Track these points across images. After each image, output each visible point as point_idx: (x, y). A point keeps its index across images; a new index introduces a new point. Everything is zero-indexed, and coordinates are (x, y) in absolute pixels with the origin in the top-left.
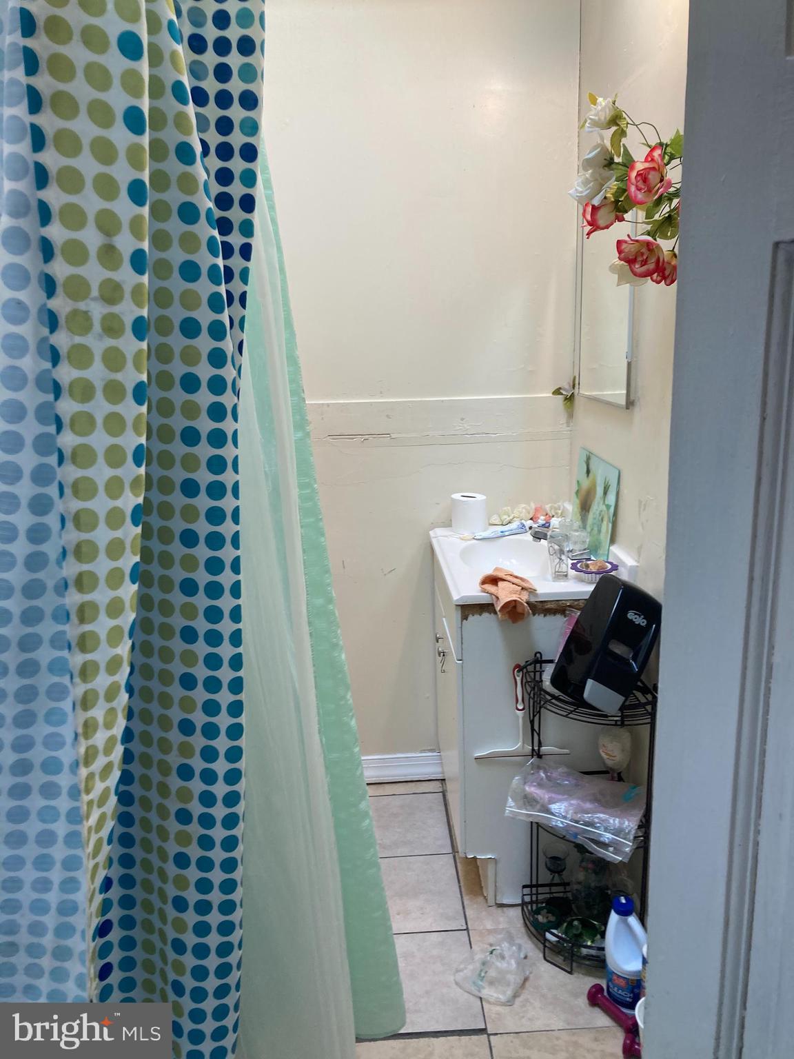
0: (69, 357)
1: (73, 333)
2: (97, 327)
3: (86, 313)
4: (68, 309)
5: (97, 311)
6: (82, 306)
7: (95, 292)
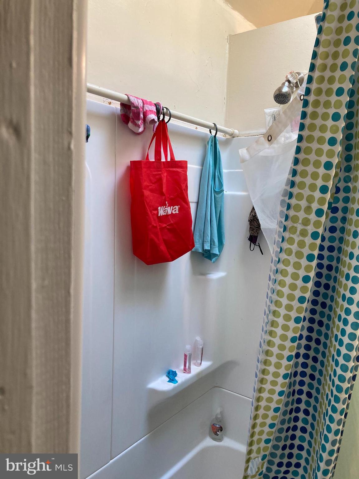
0: (287, 241)
1: (290, 233)
2: (298, 232)
3: (296, 227)
4: (291, 225)
5: (300, 227)
6: (295, 225)
7: (300, 221)
